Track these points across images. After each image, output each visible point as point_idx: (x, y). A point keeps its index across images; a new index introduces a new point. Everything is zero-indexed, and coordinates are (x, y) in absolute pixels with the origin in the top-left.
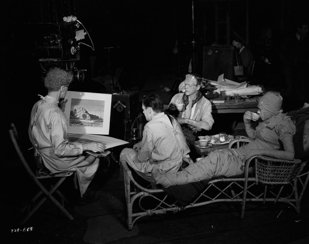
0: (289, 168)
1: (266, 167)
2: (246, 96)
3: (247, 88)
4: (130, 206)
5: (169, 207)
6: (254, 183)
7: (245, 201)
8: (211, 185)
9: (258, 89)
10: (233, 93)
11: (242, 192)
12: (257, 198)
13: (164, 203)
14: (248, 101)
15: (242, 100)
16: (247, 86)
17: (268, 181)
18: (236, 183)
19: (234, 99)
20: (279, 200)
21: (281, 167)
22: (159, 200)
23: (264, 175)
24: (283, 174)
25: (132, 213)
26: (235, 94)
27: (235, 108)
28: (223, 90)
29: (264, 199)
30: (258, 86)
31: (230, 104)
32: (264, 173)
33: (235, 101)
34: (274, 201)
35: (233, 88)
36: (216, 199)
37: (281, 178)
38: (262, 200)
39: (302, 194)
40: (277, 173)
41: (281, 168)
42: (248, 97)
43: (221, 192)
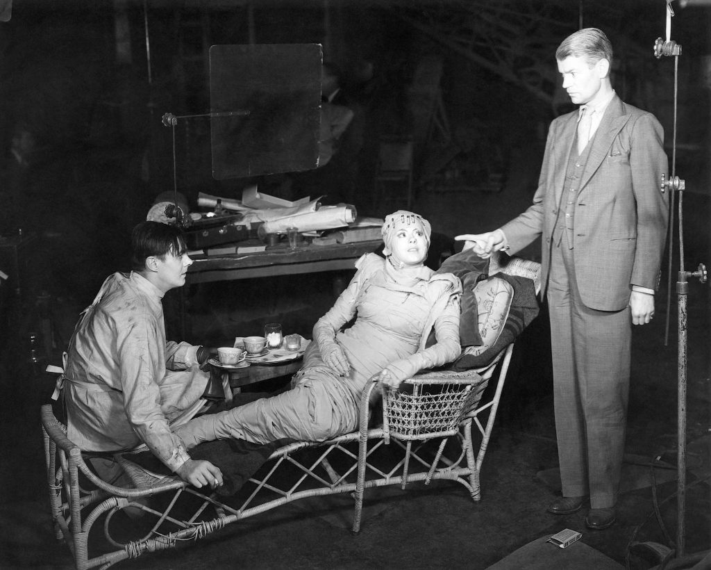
0: (459, 397)
1: (410, 400)
2: (315, 232)
3: (317, 213)
4: (82, 539)
5: (182, 529)
6: (381, 442)
7: (362, 490)
8: (282, 459)
9: (344, 213)
10: (284, 226)
11: (355, 466)
12: (388, 476)
13: (169, 518)
14: (320, 243)
15: (305, 243)
16: (317, 209)
17: (415, 432)
18: (340, 447)
19: (288, 241)
20: (438, 476)
21: (442, 395)
22: (156, 513)
23: (406, 418)
24: (446, 412)
25: (86, 558)
26: (288, 229)
27: (292, 261)
28: (259, 221)
29: (404, 477)
30: (343, 206)
31: (278, 255)
32: (403, 415)
33: (289, 246)
34: (425, 480)
35: (282, 214)
36: (294, 492)
37: (441, 421)
38: (398, 480)
39: (482, 453)
40: (433, 410)
41: (442, 398)
42: (319, 235)
43: (304, 473)
